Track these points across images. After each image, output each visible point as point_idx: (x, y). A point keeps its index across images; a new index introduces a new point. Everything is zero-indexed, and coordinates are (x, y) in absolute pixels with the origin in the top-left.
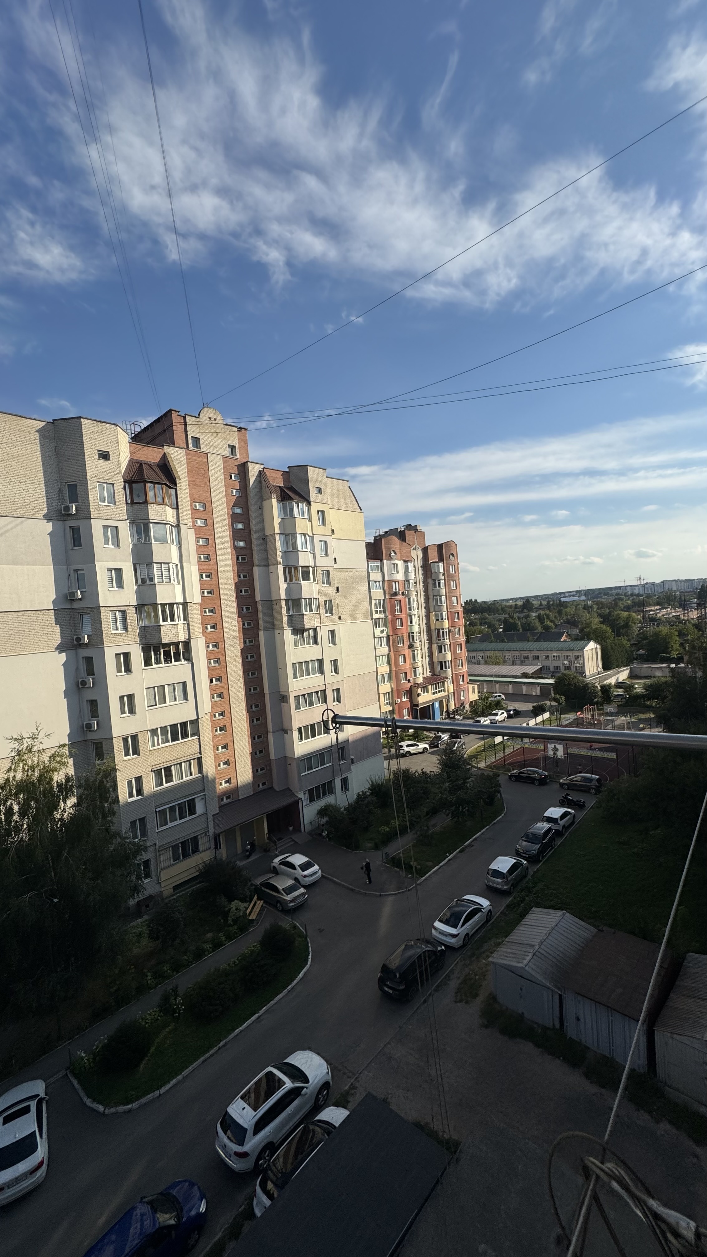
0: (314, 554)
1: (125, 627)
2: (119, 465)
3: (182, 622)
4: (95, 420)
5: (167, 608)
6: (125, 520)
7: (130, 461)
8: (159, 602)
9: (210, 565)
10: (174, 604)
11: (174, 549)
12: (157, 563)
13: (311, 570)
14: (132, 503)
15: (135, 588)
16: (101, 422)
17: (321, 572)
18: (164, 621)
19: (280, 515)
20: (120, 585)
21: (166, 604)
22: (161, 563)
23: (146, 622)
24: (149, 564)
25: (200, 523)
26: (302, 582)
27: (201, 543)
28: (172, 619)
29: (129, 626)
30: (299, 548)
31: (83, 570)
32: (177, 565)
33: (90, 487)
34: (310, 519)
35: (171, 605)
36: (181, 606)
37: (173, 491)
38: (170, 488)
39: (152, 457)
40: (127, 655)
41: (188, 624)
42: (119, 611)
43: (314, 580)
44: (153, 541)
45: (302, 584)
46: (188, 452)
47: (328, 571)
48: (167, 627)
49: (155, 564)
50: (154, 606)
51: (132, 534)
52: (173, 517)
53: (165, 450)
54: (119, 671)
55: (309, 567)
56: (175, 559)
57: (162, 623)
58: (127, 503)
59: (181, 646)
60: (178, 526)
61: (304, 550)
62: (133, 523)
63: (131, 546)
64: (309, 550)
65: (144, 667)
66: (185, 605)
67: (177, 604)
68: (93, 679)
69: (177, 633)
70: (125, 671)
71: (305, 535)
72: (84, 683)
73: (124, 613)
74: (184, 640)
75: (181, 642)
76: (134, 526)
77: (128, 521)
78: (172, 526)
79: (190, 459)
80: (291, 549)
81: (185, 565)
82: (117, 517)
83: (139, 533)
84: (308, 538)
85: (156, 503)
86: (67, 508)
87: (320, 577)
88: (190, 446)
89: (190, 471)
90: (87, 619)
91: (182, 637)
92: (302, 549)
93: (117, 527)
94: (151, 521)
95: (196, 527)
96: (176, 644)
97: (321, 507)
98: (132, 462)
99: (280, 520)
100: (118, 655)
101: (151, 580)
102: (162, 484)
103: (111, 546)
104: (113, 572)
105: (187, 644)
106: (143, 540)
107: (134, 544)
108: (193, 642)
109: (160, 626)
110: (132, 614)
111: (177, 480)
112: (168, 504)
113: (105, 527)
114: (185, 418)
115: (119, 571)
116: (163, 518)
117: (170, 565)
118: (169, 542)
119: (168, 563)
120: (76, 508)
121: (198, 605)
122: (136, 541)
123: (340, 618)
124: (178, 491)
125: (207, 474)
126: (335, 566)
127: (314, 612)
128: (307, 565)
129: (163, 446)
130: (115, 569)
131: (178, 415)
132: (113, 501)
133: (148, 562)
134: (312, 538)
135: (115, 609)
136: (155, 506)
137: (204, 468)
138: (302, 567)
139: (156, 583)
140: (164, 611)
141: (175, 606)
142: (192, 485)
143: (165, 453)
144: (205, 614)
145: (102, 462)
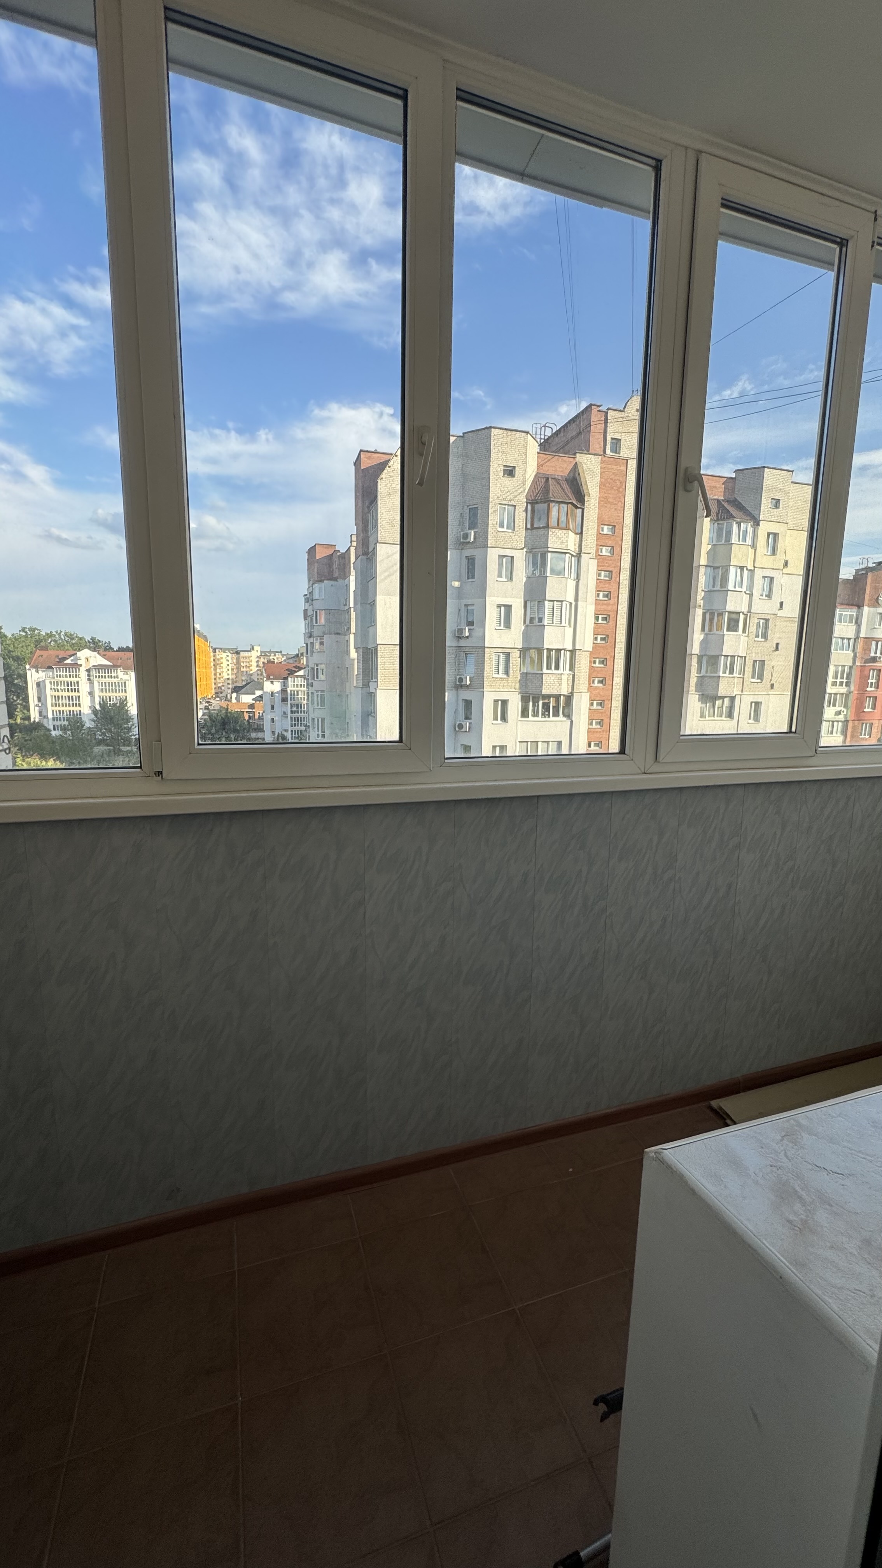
0: (751, 595)
1: (507, 672)
2: (524, 483)
3: (567, 671)
4: (506, 429)
5: (553, 653)
6: (522, 549)
7: (536, 475)
8: (545, 646)
9: (608, 605)
10: (561, 650)
11: (571, 584)
12: (549, 601)
13: (742, 617)
14: (533, 528)
15: (523, 628)
16: (511, 430)
17: (757, 621)
18: (548, 669)
19: (711, 539)
20: (508, 625)
21: (552, 650)
22: (553, 601)
23: (528, 669)
24: (541, 602)
25: (605, 552)
26: (725, 633)
27: (602, 578)
28: (557, 668)
29: (511, 671)
30: (731, 587)
31: (473, 605)
32: (571, 604)
33: (491, 511)
34: (754, 546)
35: (558, 651)
36: (568, 653)
37: (579, 511)
38: (577, 507)
39: (561, 469)
40: (505, 703)
41: (574, 676)
42: (504, 653)
43: (744, 631)
44: (548, 574)
45: (726, 638)
46: (604, 459)
47: (767, 620)
48: (551, 676)
49: (547, 602)
50: (540, 650)
51: (527, 567)
52: (575, 545)
53: (577, 459)
54: (495, 718)
55: (739, 613)
56: (571, 598)
57: (545, 671)
58: (526, 529)
59: (562, 700)
60: (579, 556)
61: (737, 589)
62: (530, 552)
63: (525, 579)
64: (744, 589)
65: (520, 718)
66: (573, 652)
67: (565, 650)
68: (470, 723)
69: (560, 685)
70: (501, 720)
71: (742, 568)
72: (461, 726)
73: (508, 655)
74: (566, 693)
75: (564, 695)
76: (531, 555)
77: (525, 550)
78: (572, 555)
79: (604, 468)
80: (718, 588)
81: (580, 603)
82: (515, 545)
83: (534, 564)
84: (745, 572)
85: (558, 527)
86: (466, 536)
87: (753, 629)
88: (608, 451)
89: (602, 485)
90: (471, 659)
91: (565, 690)
92: (735, 587)
93: (512, 557)
94: (549, 549)
95: (599, 557)
96: (557, 697)
97: (774, 528)
98: (537, 476)
99: (710, 547)
100: (496, 701)
101: (541, 620)
102: (568, 503)
103: (504, 579)
104: (503, 608)
105: (569, 699)
106: (537, 573)
107: (528, 578)
108: (576, 696)
109: (542, 674)
110: (515, 656)
111: (586, 498)
112: (571, 528)
113: (501, 557)
114: (606, 413)
115: (508, 608)
116: (564, 546)
117: (564, 603)
118: (566, 576)
119: (562, 601)
120: (475, 535)
121: (588, 654)
122: (530, 574)
123: (772, 686)
124: (585, 512)
125: (624, 487)
126: (780, 613)
127: (735, 675)
128: (738, 610)
129: (575, 454)
130: (504, 606)
131: (599, 411)
132: (512, 526)
133: (541, 599)
134: (752, 572)
135: (500, 650)
136: (557, 531)
137: (621, 479)
138: (729, 612)
139: (546, 624)
140: (549, 657)
141: (562, 652)
142: (603, 502)
143: (576, 463)
144: (594, 665)
145: (507, 481)
